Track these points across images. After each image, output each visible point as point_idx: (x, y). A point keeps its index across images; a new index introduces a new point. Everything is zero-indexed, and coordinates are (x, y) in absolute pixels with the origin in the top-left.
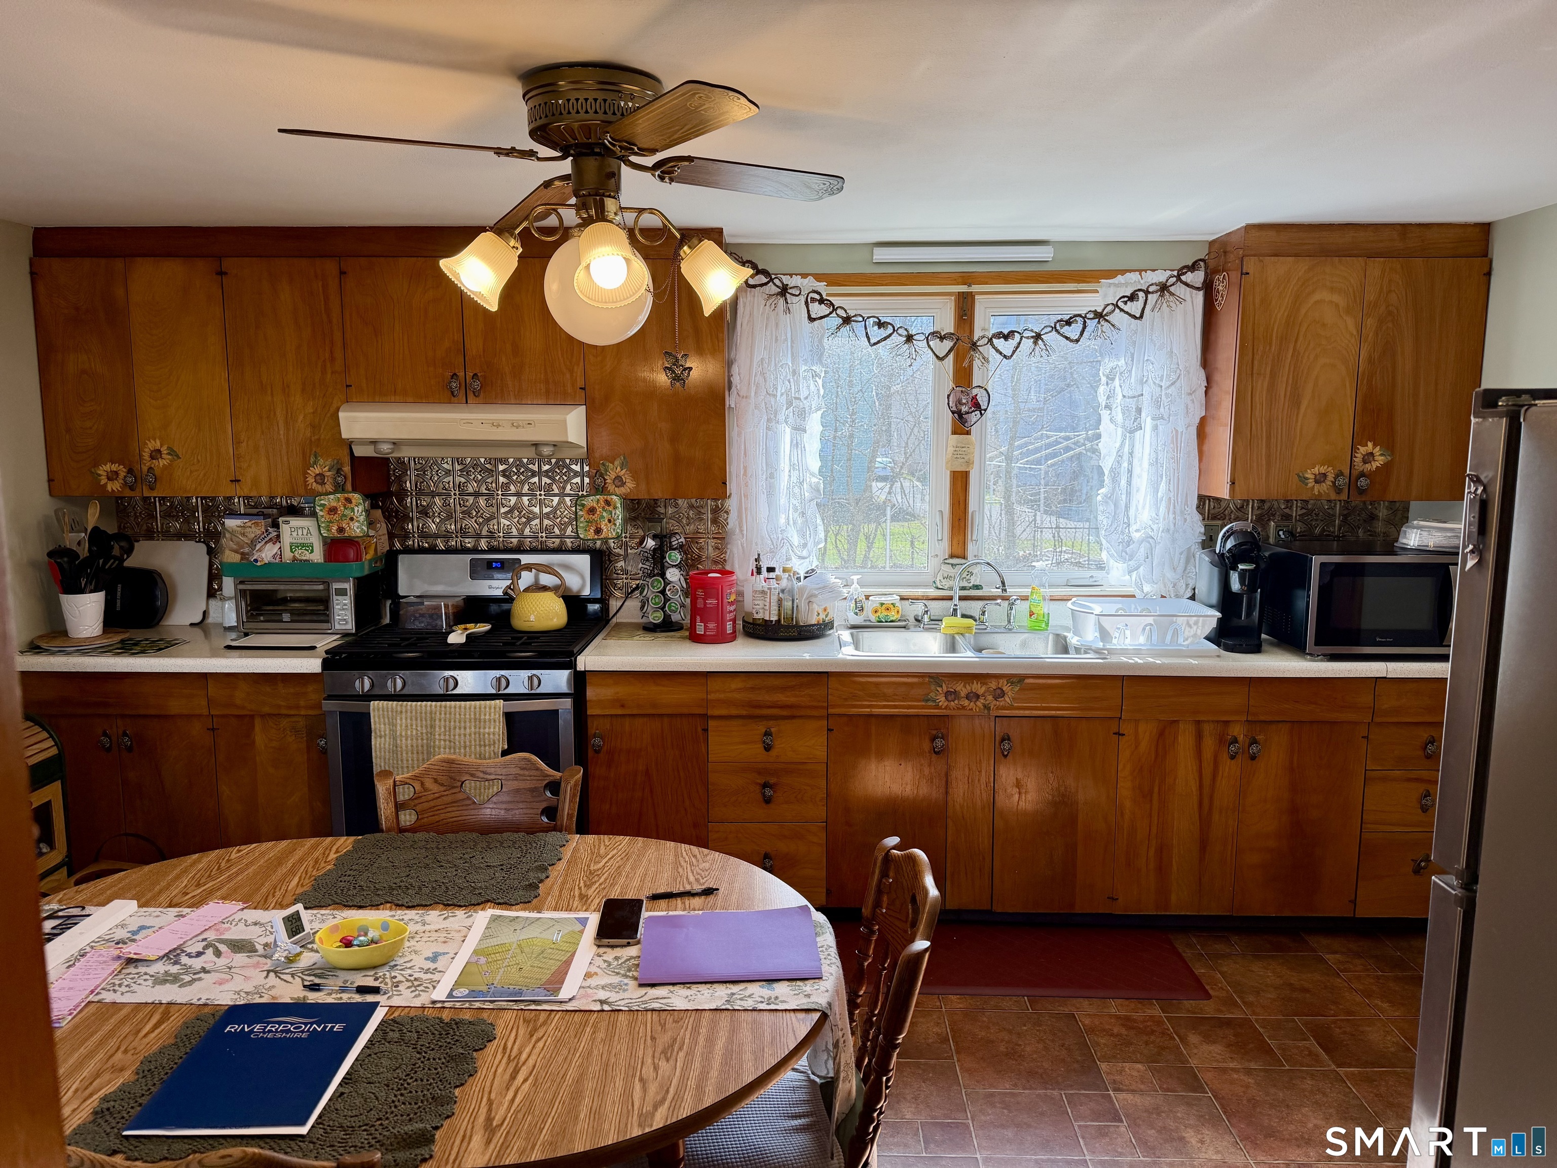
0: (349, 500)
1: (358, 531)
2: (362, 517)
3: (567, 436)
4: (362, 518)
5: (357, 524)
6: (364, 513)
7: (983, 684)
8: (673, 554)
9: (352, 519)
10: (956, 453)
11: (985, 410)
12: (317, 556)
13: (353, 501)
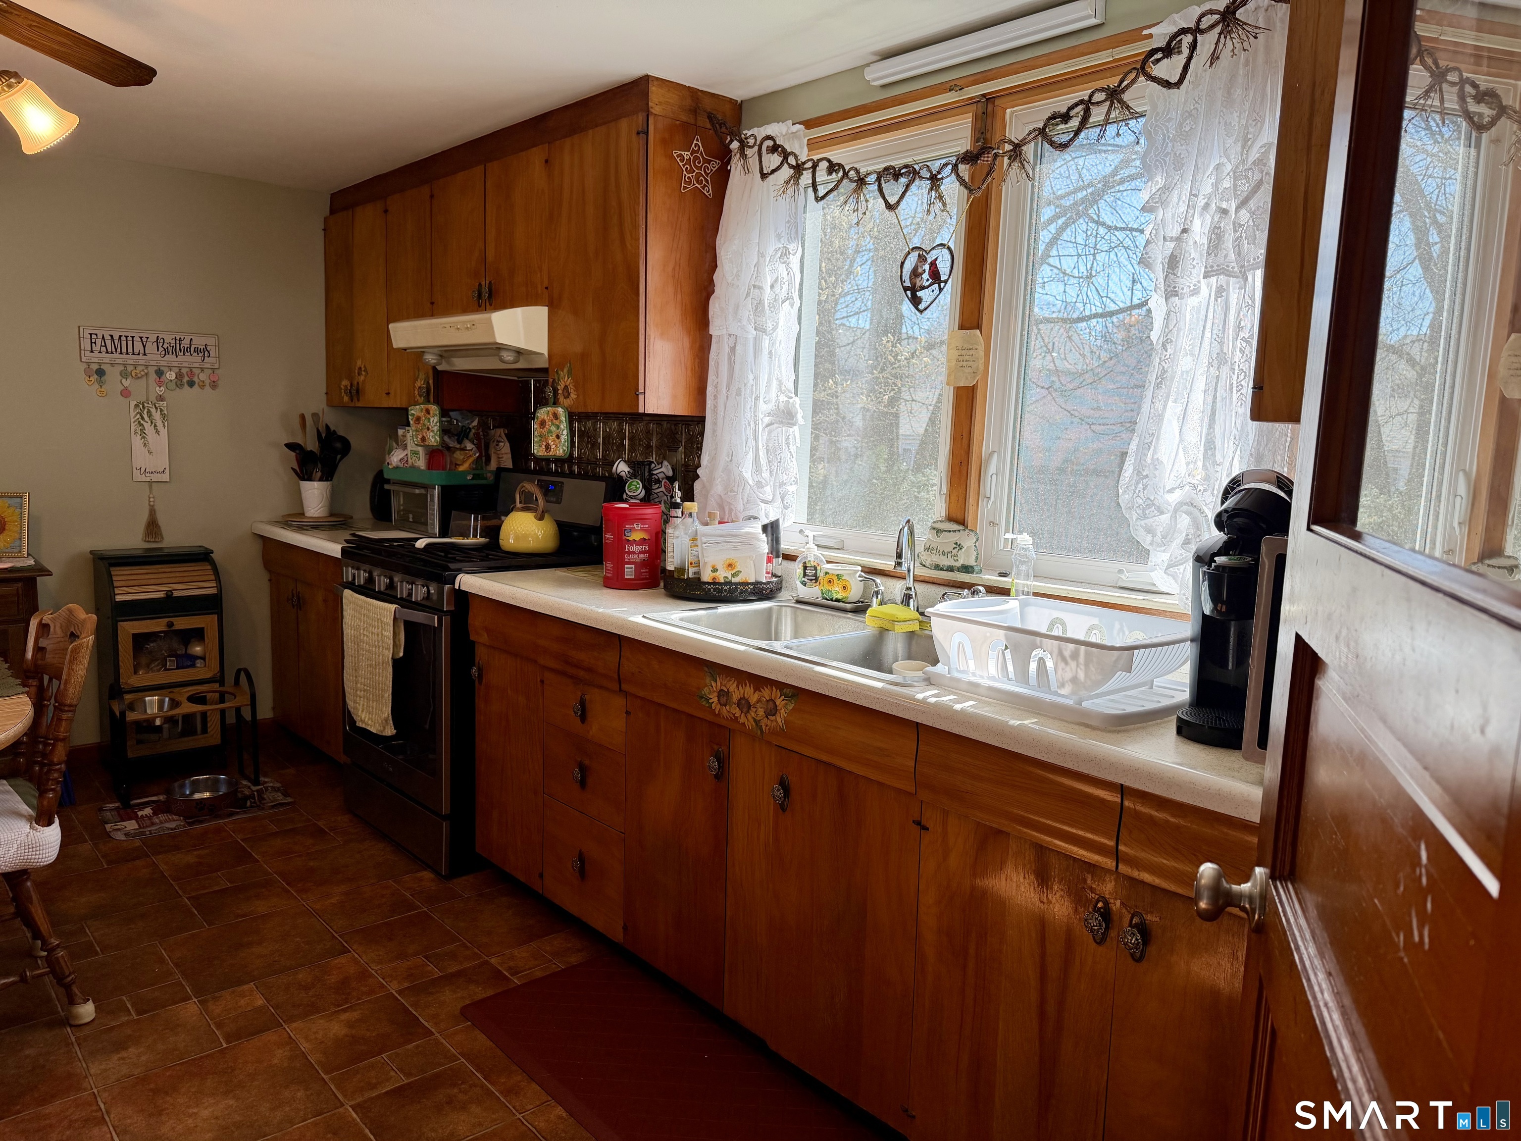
0: (428, 411)
1: (433, 440)
2: (436, 427)
3: (493, 334)
4: (436, 429)
5: (432, 434)
6: (438, 424)
7: (757, 689)
8: (635, 483)
9: (428, 429)
10: (961, 358)
11: (946, 282)
12: (421, 463)
13: (431, 412)
